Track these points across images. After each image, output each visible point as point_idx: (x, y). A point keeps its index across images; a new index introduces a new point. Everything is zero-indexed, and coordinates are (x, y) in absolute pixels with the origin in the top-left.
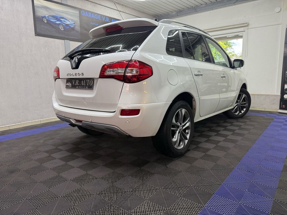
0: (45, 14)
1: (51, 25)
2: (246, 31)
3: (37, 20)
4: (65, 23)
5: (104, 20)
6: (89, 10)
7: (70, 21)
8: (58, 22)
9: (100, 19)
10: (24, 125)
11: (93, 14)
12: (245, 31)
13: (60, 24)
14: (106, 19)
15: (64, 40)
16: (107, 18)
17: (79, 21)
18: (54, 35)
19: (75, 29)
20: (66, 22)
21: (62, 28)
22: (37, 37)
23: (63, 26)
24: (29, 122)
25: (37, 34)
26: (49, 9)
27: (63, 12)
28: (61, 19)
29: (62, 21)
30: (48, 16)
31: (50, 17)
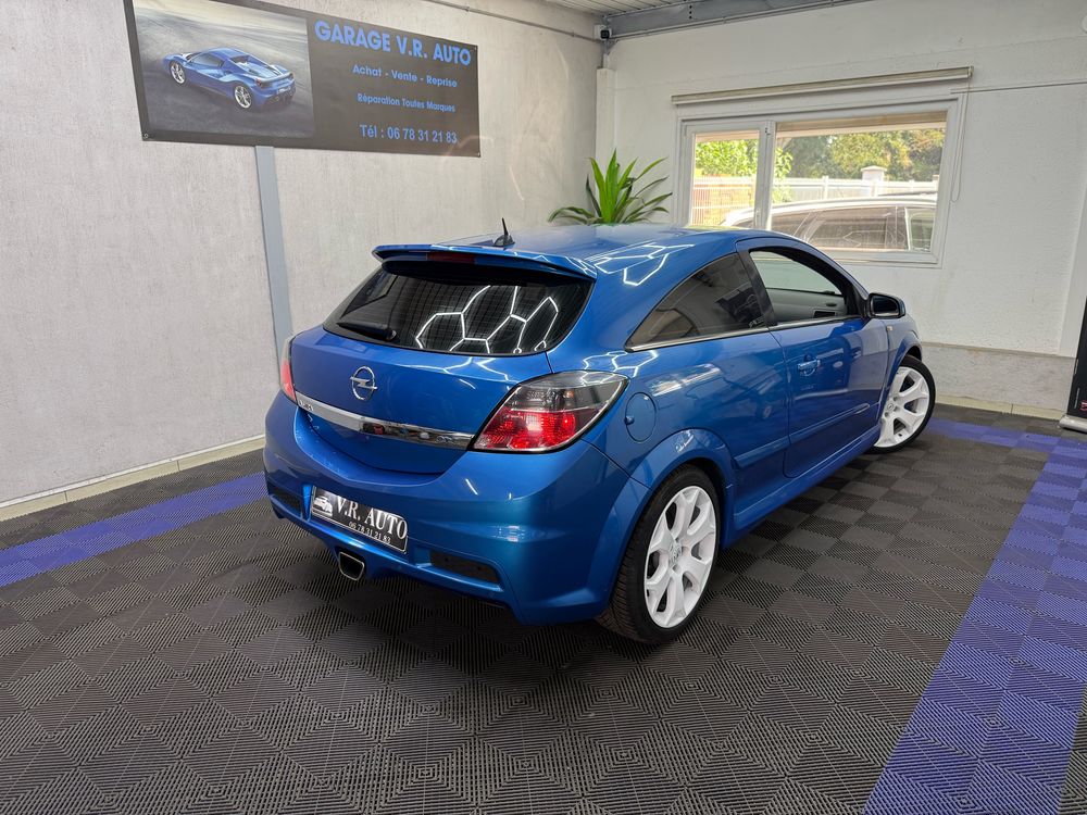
0: (178, 50)
1: (202, 91)
2: (960, 100)
3: (149, 77)
4: (255, 77)
5: (403, 51)
6: (343, 17)
7: (273, 66)
8: (228, 78)
9: (389, 50)
10: (117, 481)
11: (361, 32)
12: (956, 99)
13: (234, 84)
14: (410, 47)
15: (254, 146)
16: (415, 42)
17: (308, 63)
18: (217, 131)
19: (293, 99)
20: (257, 74)
21: (242, 99)
22: (151, 144)
23: (247, 90)
24: (135, 469)
25: (151, 132)
26: (194, 25)
27: (244, 36)
28: (239, 64)
29: (244, 72)
30: (188, 58)
31: (197, 61)
